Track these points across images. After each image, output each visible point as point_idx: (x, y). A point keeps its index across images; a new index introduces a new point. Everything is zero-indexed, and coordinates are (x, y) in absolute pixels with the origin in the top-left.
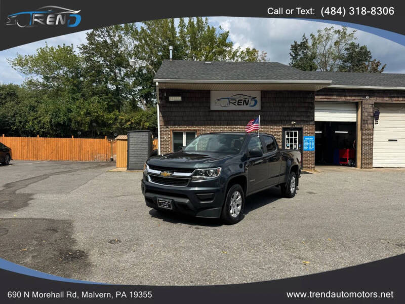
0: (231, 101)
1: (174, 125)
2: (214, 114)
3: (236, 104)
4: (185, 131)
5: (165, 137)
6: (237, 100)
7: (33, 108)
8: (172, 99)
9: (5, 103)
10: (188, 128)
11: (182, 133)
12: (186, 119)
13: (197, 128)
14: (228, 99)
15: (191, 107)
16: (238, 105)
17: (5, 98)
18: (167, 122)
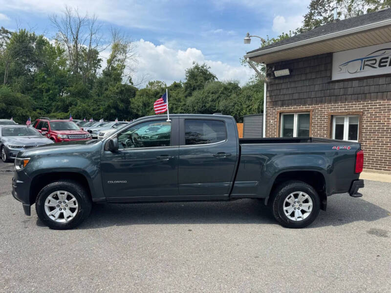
0: (366, 63)
1: (282, 105)
2: (337, 86)
3: (377, 65)
4: (296, 112)
5: (272, 121)
6: (378, 59)
7: (249, 98)
8: (278, 73)
9: (230, 96)
10: (298, 108)
11: (293, 115)
12: (296, 96)
13: (311, 108)
14: (362, 59)
15: (304, 80)
16: (380, 66)
17: (231, 92)
18: (274, 103)
